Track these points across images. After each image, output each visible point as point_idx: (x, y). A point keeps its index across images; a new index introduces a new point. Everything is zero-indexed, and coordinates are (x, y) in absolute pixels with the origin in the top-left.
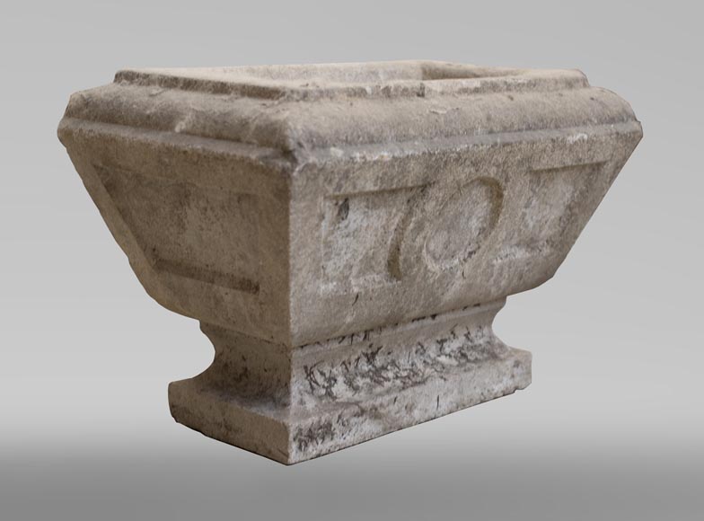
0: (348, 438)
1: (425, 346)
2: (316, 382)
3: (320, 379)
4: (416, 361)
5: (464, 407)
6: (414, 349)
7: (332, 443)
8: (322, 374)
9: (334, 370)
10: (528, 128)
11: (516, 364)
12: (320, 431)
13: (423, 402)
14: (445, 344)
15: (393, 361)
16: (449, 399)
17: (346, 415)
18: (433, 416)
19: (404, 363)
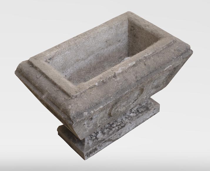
3: (94, 134)
10: (150, 73)
11: (154, 109)
12: (93, 150)
13: (124, 131)
14: (132, 109)
15: (116, 121)
16: (133, 126)
17: (101, 144)
18: (128, 132)
19: (119, 120)
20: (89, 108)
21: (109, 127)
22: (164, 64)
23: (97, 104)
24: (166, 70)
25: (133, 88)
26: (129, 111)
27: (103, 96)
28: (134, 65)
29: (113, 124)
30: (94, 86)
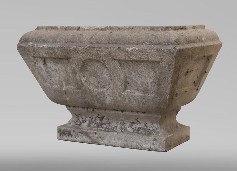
0: (77, 139)
1: (125, 122)
2: (79, 120)
3: (81, 120)
4: (118, 126)
5: (128, 147)
6: (120, 122)
7: (71, 138)
8: (82, 118)
9: (87, 119)
10: (109, 43)
11: (155, 140)
12: (67, 133)
13: (108, 138)
14: (134, 124)
15: (110, 123)
16: (120, 141)
17: (76, 131)
18: (113, 145)
19: (113, 125)
20: (36, 41)
21: (99, 124)
22: (129, 42)
23: (44, 42)
24: (129, 52)
25: (82, 47)
26: (129, 124)
27: (52, 37)
28: (102, 30)
29: (105, 124)
30: (56, 28)
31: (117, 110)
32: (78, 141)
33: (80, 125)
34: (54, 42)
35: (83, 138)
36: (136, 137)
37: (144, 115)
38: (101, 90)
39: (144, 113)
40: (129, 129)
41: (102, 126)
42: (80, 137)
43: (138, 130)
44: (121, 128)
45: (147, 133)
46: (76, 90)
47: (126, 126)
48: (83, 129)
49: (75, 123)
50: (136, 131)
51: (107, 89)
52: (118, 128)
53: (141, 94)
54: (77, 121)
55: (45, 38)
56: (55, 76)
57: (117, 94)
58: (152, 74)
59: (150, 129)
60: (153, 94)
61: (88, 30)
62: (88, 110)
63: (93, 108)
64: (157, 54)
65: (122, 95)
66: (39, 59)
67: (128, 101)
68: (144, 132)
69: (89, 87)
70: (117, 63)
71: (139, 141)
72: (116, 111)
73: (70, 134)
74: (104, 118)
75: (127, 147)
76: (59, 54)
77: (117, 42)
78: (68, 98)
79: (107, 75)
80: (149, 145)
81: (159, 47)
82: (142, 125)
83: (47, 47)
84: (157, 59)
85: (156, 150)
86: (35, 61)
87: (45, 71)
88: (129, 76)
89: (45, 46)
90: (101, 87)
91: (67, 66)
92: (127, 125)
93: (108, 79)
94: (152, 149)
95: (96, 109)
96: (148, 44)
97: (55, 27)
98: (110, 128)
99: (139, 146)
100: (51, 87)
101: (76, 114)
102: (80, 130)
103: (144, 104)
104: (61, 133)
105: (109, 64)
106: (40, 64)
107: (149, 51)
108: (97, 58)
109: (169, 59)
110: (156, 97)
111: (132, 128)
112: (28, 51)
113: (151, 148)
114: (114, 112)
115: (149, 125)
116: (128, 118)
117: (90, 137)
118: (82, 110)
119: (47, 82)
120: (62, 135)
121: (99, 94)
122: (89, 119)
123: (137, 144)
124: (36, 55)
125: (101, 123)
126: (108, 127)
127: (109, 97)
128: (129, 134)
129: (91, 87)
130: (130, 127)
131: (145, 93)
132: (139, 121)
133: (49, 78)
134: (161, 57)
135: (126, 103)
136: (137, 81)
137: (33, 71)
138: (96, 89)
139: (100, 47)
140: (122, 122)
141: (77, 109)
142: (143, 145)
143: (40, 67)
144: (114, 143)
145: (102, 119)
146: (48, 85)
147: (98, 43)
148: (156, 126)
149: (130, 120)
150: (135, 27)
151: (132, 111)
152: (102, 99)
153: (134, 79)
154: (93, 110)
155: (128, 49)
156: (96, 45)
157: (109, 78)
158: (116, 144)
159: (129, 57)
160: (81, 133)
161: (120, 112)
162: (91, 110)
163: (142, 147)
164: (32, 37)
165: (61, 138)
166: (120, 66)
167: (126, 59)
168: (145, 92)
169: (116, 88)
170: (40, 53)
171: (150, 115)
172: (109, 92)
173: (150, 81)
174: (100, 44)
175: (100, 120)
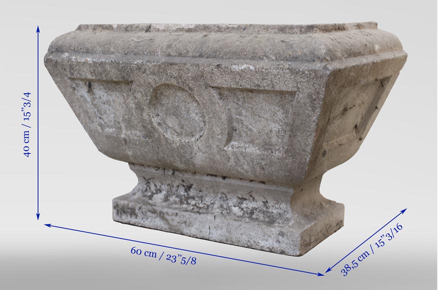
0: (146, 222)
1: (229, 197)
2: (150, 188)
3: (153, 188)
4: (216, 202)
6: (220, 196)
7: (136, 220)
8: (156, 186)
9: (163, 187)
10: (201, 56)
11: (282, 234)
12: (129, 210)
13: (198, 224)
14: (245, 201)
15: (202, 197)
16: (219, 232)
17: (144, 209)
18: (207, 238)
19: (208, 200)
20: (74, 50)
21: (183, 197)
22: (239, 55)
23: (88, 52)
24: (238, 73)
25: (153, 64)
26: (236, 200)
27: (101, 44)
28: (189, 30)
29: (193, 198)
30: (109, 28)
31: (216, 176)
32: (146, 226)
33: (151, 197)
34: (105, 52)
35: (155, 222)
36: (247, 226)
37: (263, 186)
38: (187, 141)
39: (263, 183)
40: (236, 210)
41: (188, 202)
42: (150, 220)
43: (252, 213)
44: (222, 206)
45: (267, 219)
46: (144, 139)
47: (231, 204)
48: (155, 205)
49: (144, 193)
50: (248, 213)
51: (197, 140)
52: (216, 206)
53: (258, 151)
54: (146, 190)
55: (90, 45)
56: (108, 112)
57: (214, 150)
58: (280, 115)
59: (272, 213)
60: (280, 152)
61: (164, 31)
62: (164, 172)
63: (173, 170)
64: (290, 79)
65: (224, 150)
66: (80, 82)
67: (234, 162)
68: (261, 217)
69: (165, 134)
70: (214, 93)
71: (253, 234)
72: (214, 177)
73: (133, 213)
74: (193, 187)
75: (232, 243)
76: (114, 74)
77: (214, 55)
78: (130, 151)
79: (196, 114)
80: (271, 243)
81: (294, 65)
82: (259, 204)
83: (93, 61)
84: (290, 87)
85: (282, 253)
86: (74, 85)
87: (91, 103)
88: (237, 116)
89: (90, 60)
90: (187, 135)
91: (128, 95)
92: (232, 201)
93: (198, 121)
94: (276, 250)
95: (178, 171)
96: (274, 58)
97: (109, 25)
98: (201, 205)
99: (252, 242)
100: (100, 131)
101: (144, 178)
102: (150, 207)
103: (263, 168)
104: (119, 209)
105: (200, 95)
106: (83, 91)
107: (275, 72)
108: (178, 83)
109: (314, 89)
110: (286, 158)
111: (240, 208)
112: (62, 68)
113: (273, 248)
114: (209, 178)
115: (270, 204)
116: (234, 190)
117: (166, 220)
118: (155, 171)
119: (94, 122)
120: (121, 214)
121: (182, 146)
122: (167, 187)
123: (250, 240)
124: (75, 75)
125: (186, 195)
126: (198, 203)
127: (201, 154)
128: (236, 220)
129: (168, 135)
130: (238, 206)
131: (266, 149)
132: (253, 196)
133: (98, 115)
134: (297, 83)
135: (231, 166)
136: (250, 126)
137: (71, 103)
138: (178, 139)
139: (185, 64)
140: (224, 196)
141: (146, 170)
142: (260, 241)
143: (82, 96)
144: (208, 234)
145: (189, 190)
146: (96, 127)
147: (180, 55)
148: (285, 206)
149: (237, 193)
150: (251, 25)
151: (241, 179)
152: (188, 157)
153: (245, 123)
154: (173, 174)
155: (235, 68)
156: (177, 60)
157: (201, 119)
158: (211, 235)
159: (237, 83)
160: (153, 213)
161: (220, 180)
162: (170, 173)
163: (258, 245)
164: (68, 43)
165: (118, 218)
166: (221, 98)
167: (232, 86)
168: (266, 147)
169: (212, 138)
170: (81, 72)
171: (273, 188)
172: (200, 145)
173: (275, 127)
174: (184, 57)
175: (186, 191)
